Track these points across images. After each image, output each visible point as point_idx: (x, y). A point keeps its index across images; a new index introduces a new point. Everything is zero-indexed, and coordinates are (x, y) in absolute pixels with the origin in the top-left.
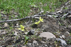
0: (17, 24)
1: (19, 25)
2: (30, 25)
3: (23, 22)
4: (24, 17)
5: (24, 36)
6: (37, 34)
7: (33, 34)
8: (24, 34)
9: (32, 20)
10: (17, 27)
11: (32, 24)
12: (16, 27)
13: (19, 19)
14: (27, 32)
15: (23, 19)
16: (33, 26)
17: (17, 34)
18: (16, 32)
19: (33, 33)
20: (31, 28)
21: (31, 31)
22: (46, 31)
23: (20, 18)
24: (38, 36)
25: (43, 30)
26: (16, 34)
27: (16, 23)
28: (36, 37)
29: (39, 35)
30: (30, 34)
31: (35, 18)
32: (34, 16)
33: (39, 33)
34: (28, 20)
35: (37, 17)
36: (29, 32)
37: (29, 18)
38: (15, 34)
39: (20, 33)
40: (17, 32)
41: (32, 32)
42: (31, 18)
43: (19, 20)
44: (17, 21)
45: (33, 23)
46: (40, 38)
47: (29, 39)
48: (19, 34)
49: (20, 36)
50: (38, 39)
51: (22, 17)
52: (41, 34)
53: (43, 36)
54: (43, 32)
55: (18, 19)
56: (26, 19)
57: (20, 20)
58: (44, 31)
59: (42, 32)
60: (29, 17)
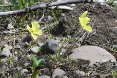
0: (10, 26)
1: (15, 27)
2: (46, 26)
3: (26, 20)
4: (30, 6)
6: (64, 51)
8: (31, 52)
9: (50, 14)
10: (10, 32)
11: (52, 25)
12: (6, 32)
13: (15, 12)
14: (38, 45)
15: (26, 12)
16: (53, 30)
17: (11, 51)
18: (6, 45)
19: (54, 49)
20: (50, 36)
21: (47, 44)
22: (88, 44)
23: (18, 8)
24: (66, 57)
25: (81, 39)
26: (7, 51)
28: (62, 59)
29: (71, 53)
30: (46, 50)
31: (60, 7)
32: (56, 3)
33: (71, 48)
34: (41, 14)
35: (65, 4)
36: (43, 47)
38: (3, 53)
39: (19, 49)
40: (11, 47)
41: (50, 45)
42: (48, 7)
43: (15, 14)
44: (9, 16)
45: (53, 21)
46: (73, 62)
48: (16, 53)
49: (19, 58)
50: (66, 65)
51: (23, 5)
52: (75, 50)
53: (80, 58)
54: (79, 45)
55: (11, 10)
56: (35, 10)
57: (18, 14)
58: (83, 44)
59: (77, 47)
60: (41, 6)
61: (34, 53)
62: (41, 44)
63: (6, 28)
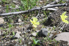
1: (23, 21)
2: (41, 20)
3: (29, 16)
4: (31, 8)
5: (31, 38)
6: (51, 35)
7: (45, 36)
8: (32, 36)
9: (43, 13)
10: (20, 24)
11: (44, 19)
12: (17, 24)
14: (36, 32)
15: (29, 12)
16: (45, 22)
17: (20, 35)
18: (17, 32)
19: (46, 34)
20: (43, 26)
21: (41, 31)
22: (66, 31)
23: (24, 10)
24: (53, 39)
25: (62, 28)
26: (18, 35)
27: (18, 18)
28: (51, 41)
29: (56, 37)
31: (49, 9)
32: (46, 7)
34: (37, 13)
35: (52, 7)
36: (39, 33)
37: (38, 10)
38: (16, 36)
39: (25, 34)
40: (20, 33)
41: (43, 31)
42: (41, 9)
43: (22, 13)
44: (19, 14)
45: (45, 17)
47: (38, 43)
48: (23, 36)
49: (25, 39)
50: (53, 44)
51: (27, 8)
52: (58, 35)
53: (61, 40)
54: (61, 32)
55: (20, 11)
56: (34, 11)
57: (24, 13)
58: (63, 31)
59: (60, 33)
60: (38, 8)
61: (33, 36)
62: (38, 31)
63: (17, 21)
